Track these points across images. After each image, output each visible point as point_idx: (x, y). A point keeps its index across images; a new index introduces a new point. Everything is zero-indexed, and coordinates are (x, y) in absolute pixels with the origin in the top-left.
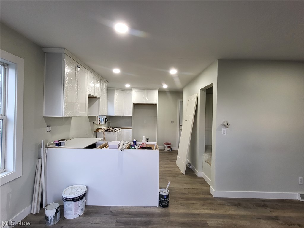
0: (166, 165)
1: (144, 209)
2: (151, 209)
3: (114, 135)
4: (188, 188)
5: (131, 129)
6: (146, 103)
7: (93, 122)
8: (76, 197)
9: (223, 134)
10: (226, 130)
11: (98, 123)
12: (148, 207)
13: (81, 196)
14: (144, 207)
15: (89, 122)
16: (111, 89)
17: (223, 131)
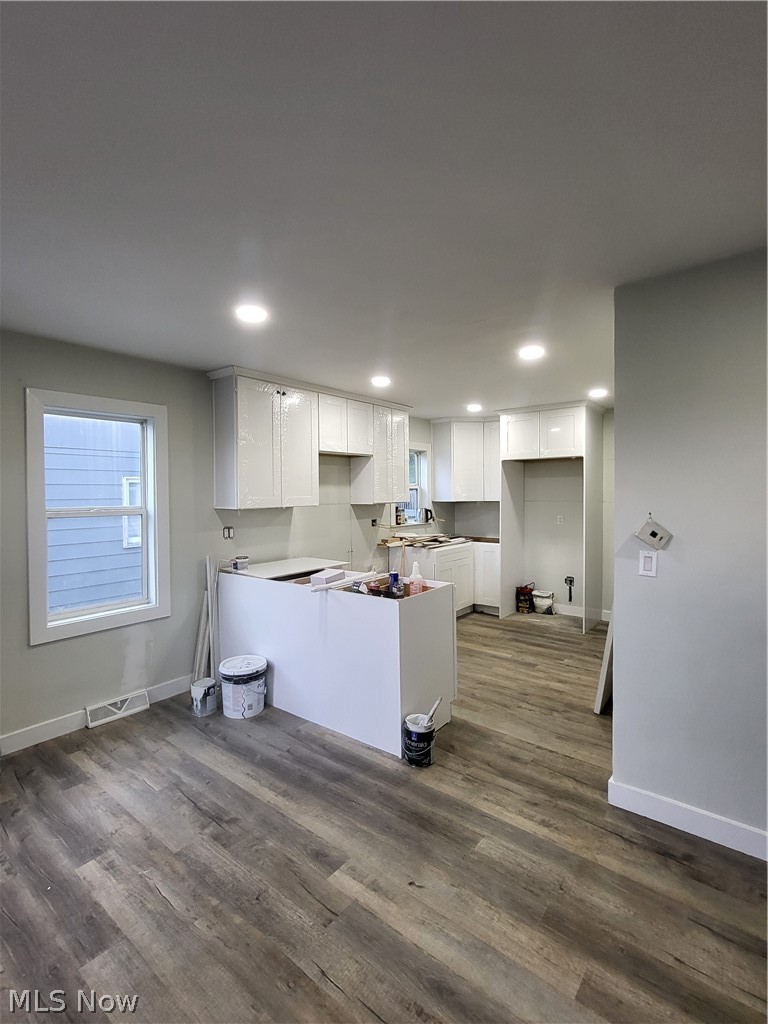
0: (569, 672)
1: (367, 751)
2: (379, 757)
3: (428, 557)
4: (551, 751)
5: (497, 541)
6: (542, 457)
7: (374, 521)
8: (234, 676)
9: (641, 571)
10: (654, 558)
11: (394, 523)
12: (377, 751)
13: (244, 676)
14: (369, 748)
15: (355, 521)
16: (441, 421)
17: (642, 561)
